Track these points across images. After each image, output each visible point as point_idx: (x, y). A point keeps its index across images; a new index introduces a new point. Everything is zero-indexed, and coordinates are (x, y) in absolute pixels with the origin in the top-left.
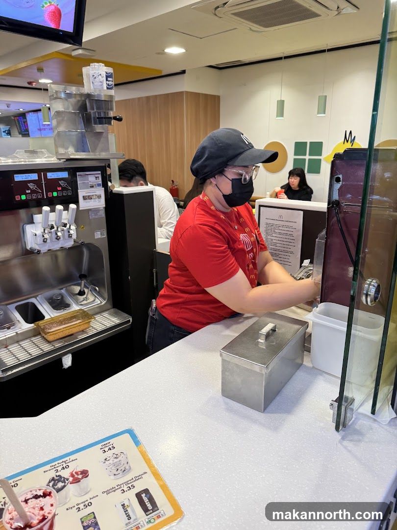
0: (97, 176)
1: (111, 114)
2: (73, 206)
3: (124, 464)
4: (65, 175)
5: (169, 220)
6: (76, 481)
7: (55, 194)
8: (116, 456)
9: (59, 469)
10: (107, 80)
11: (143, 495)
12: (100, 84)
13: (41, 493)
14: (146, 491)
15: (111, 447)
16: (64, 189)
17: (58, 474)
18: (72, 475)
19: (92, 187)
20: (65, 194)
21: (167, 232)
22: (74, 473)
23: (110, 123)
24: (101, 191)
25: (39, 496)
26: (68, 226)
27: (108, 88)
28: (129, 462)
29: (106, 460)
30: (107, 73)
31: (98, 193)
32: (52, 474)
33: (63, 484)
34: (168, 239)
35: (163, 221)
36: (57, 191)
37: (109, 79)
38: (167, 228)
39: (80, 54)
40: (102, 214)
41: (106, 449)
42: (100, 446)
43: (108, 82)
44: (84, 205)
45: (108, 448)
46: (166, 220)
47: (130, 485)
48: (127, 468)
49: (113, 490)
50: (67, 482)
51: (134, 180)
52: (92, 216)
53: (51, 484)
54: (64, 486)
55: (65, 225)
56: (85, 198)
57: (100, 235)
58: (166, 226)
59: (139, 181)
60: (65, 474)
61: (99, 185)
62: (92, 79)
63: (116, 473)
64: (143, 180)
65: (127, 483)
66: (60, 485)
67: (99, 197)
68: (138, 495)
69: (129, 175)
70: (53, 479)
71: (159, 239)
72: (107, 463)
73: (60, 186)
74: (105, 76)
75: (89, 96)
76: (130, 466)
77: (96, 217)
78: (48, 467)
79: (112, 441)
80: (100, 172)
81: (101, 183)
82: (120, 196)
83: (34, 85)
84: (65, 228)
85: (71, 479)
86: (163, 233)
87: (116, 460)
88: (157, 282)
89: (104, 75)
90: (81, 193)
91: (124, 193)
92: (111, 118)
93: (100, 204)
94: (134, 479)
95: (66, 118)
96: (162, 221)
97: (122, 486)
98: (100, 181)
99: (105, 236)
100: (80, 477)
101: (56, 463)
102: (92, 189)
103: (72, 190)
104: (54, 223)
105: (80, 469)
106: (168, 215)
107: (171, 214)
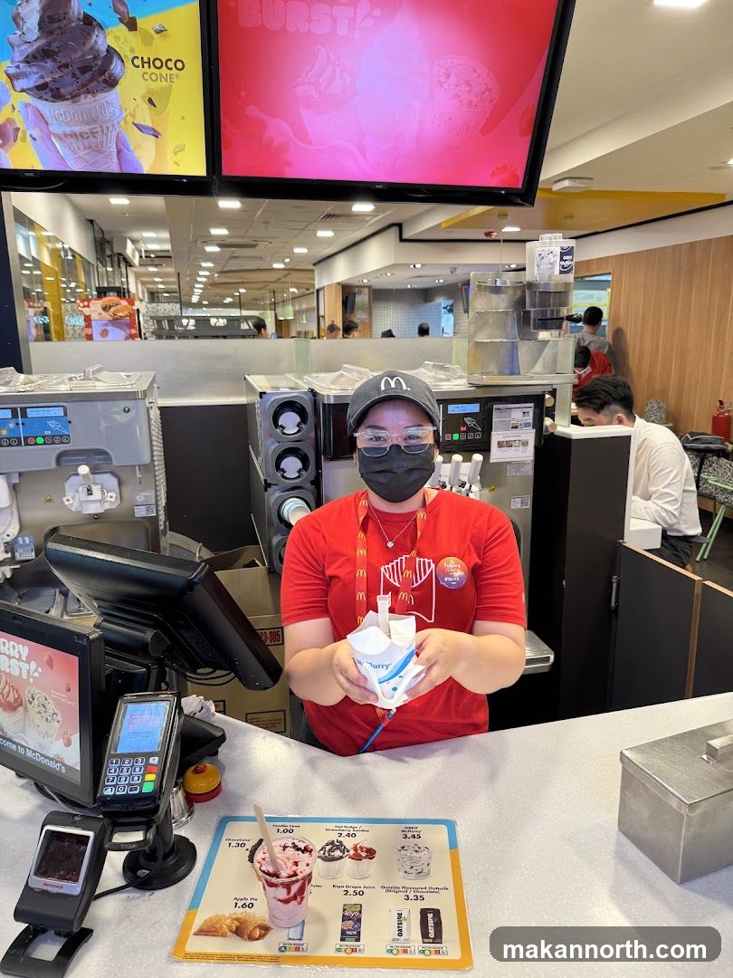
0: (525, 410)
1: (564, 312)
2: (478, 457)
3: (423, 864)
4: (475, 408)
5: (665, 487)
6: (357, 857)
7: (456, 437)
8: (417, 849)
9: (344, 833)
10: (561, 259)
11: (430, 916)
12: (551, 266)
13: (302, 846)
14: (436, 913)
15: (416, 834)
16: (470, 429)
17: (340, 839)
18: (355, 849)
19: (516, 427)
20: (470, 438)
21: (657, 511)
22: (358, 846)
23: (559, 327)
24: (530, 435)
25: (298, 849)
26: (467, 486)
27: (561, 272)
28: (431, 865)
29: (403, 847)
30: (562, 249)
31: (523, 438)
32: (334, 837)
33: (341, 854)
34: (658, 524)
35: (654, 489)
36: (459, 432)
37: (565, 258)
38: (657, 502)
39: (566, 187)
40: (529, 470)
41: (409, 835)
42: (403, 826)
43: (563, 263)
44: (497, 455)
45: (412, 834)
46: (660, 488)
47: (419, 894)
48: (426, 871)
49: (396, 890)
50: (346, 853)
51: (606, 411)
52: (511, 472)
53: (328, 848)
54: (341, 858)
55: (463, 485)
56: (500, 444)
57: (520, 505)
58: (657, 498)
59: (616, 412)
60: (349, 843)
61: (527, 425)
62: (537, 259)
63: (410, 871)
64: (624, 411)
65: (416, 890)
66: (337, 853)
67: (525, 444)
68: (424, 912)
69: (599, 401)
70: (332, 843)
71: (632, 520)
72: (403, 852)
73: (465, 424)
74: (559, 254)
75: (530, 285)
76: (429, 871)
77: (518, 474)
78: (332, 826)
79: (420, 827)
80: (532, 405)
81: (531, 421)
82: (566, 442)
83: (494, 236)
84: (463, 490)
85: (352, 852)
86: (648, 510)
87: (415, 854)
88: (617, 601)
89: (558, 251)
90: (496, 437)
91: (574, 438)
92: (562, 318)
93: (526, 454)
94: (428, 890)
95: (490, 321)
96: (652, 489)
97: (409, 890)
98: (530, 419)
99: (529, 506)
100: (364, 854)
101: (344, 825)
102: (515, 431)
103: (483, 432)
104: (446, 480)
105: (367, 845)
106: (665, 479)
107: (671, 478)
